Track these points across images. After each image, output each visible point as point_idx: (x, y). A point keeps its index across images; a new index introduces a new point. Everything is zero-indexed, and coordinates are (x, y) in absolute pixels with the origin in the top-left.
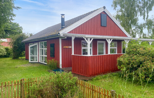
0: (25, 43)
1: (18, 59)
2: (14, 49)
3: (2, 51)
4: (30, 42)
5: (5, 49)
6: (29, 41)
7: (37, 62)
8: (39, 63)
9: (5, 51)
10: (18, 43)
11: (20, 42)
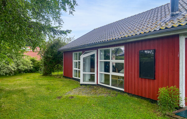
0: (64, 52)
1: (51, 76)
2: (46, 61)
3: (27, 63)
4: (78, 49)
5: (31, 61)
6: (75, 48)
7: (95, 83)
8: (98, 85)
9: (32, 64)
10: (52, 52)
11: (55, 51)
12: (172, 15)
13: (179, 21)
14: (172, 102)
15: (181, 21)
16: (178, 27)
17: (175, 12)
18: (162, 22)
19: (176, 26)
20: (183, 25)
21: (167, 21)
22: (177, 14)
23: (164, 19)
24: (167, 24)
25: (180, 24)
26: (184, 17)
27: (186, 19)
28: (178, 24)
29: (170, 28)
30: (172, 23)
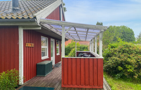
12: (14, 10)
13: (17, 15)
14: (11, 84)
15: (19, 15)
16: (16, 19)
17: (15, 8)
18: (4, 13)
19: (15, 18)
20: (20, 18)
21: (9, 13)
22: (17, 9)
23: (6, 11)
24: (8, 15)
25: (18, 17)
26: (22, 13)
27: (23, 14)
28: (16, 17)
29: (10, 19)
30: (12, 15)
